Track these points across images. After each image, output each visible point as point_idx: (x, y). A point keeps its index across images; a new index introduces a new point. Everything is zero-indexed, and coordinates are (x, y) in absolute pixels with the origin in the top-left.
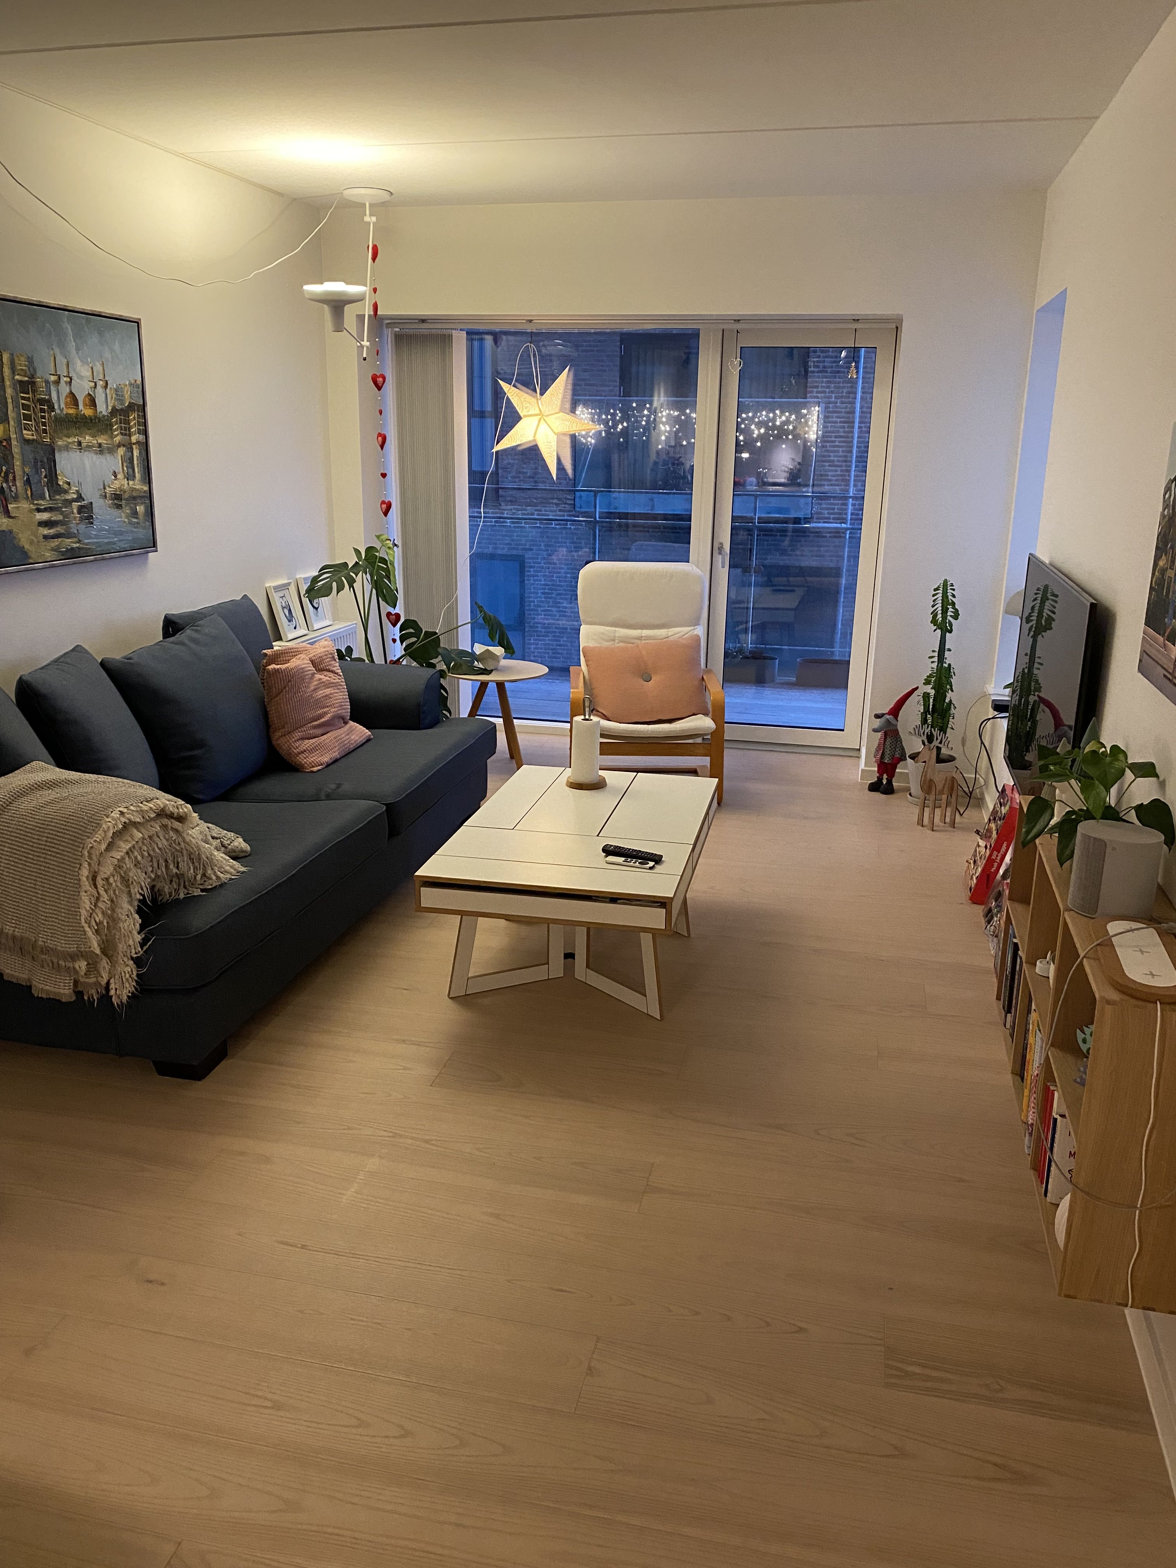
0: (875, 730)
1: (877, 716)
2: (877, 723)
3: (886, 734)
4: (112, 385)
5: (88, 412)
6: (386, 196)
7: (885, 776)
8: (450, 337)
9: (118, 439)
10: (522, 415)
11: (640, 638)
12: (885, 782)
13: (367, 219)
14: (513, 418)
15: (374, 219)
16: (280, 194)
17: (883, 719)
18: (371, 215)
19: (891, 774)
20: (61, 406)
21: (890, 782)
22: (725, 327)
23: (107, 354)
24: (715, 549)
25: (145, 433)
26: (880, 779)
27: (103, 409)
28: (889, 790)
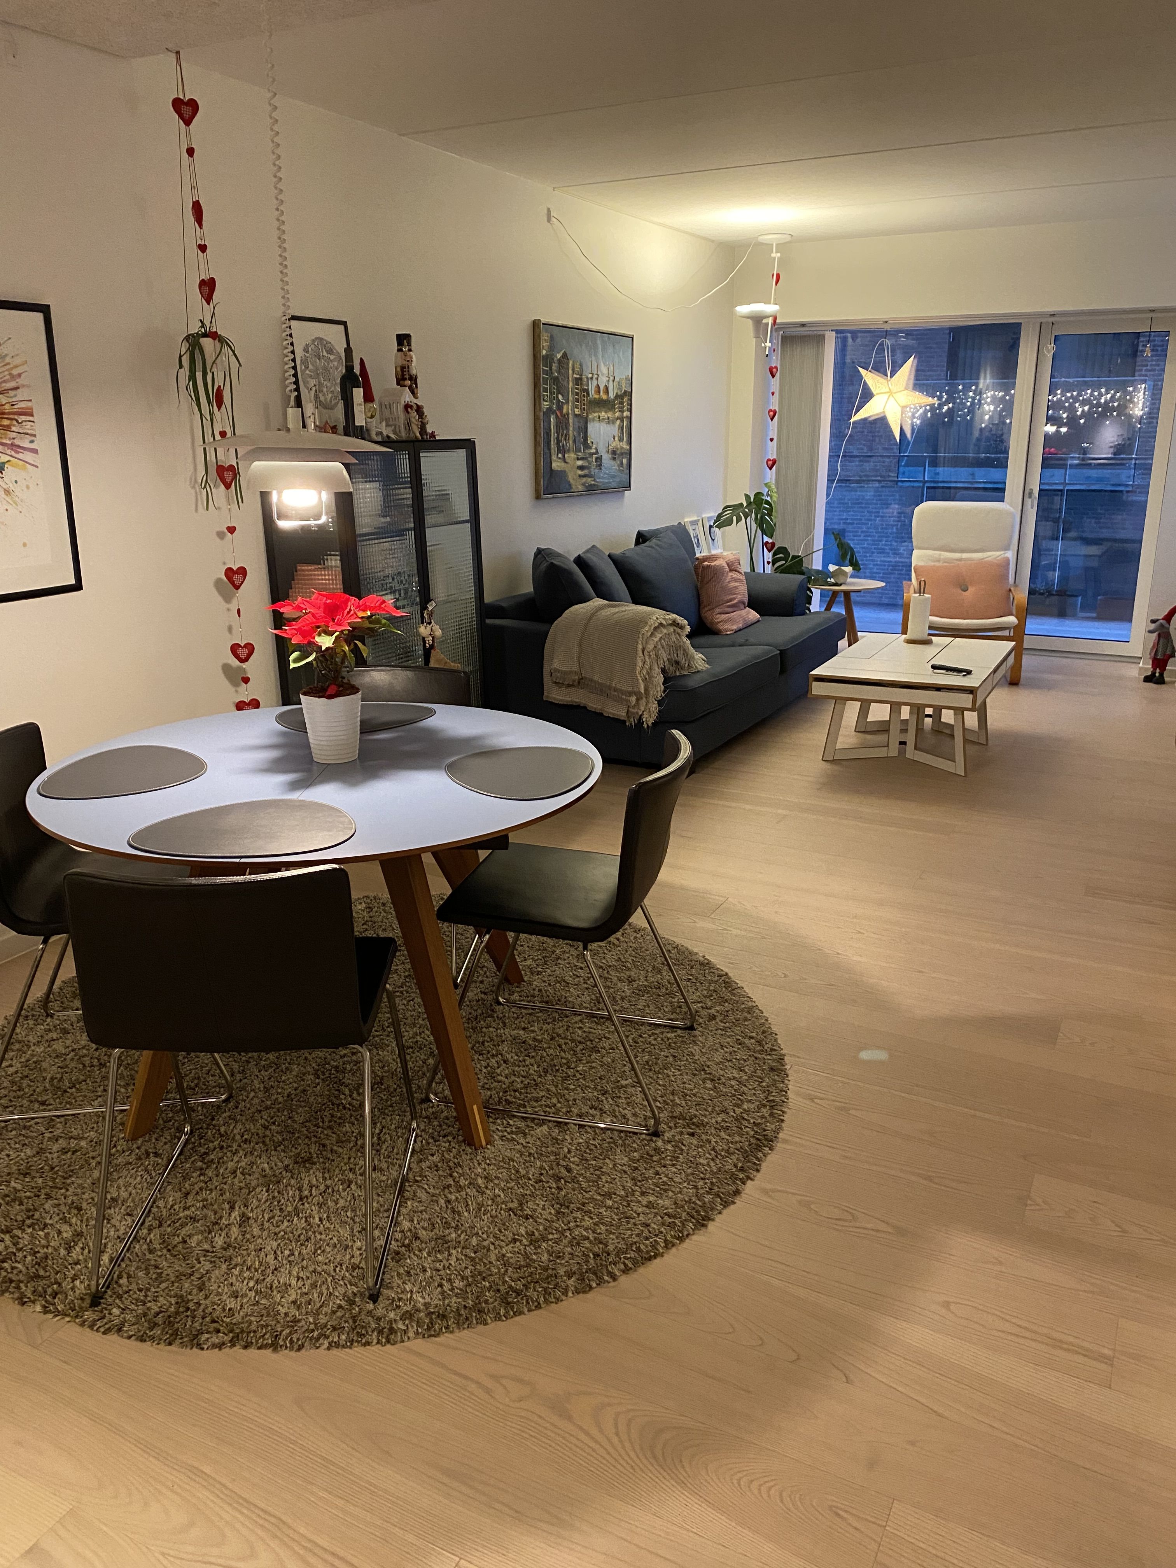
0: (1150, 632)
1: (1153, 621)
3: (1159, 635)
4: (617, 379)
5: (604, 397)
6: (789, 238)
7: (1158, 670)
8: (823, 337)
9: (617, 414)
10: (874, 392)
11: (960, 560)
12: (1157, 675)
13: (773, 255)
14: (868, 396)
15: (779, 255)
16: (713, 241)
17: (1158, 623)
18: (777, 252)
19: (1163, 669)
20: (593, 395)
21: (1161, 674)
22: (1044, 320)
23: (616, 360)
24: (1026, 493)
25: (630, 410)
26: (1154, 673)
27: (612, 395)
28: (1160, 681)
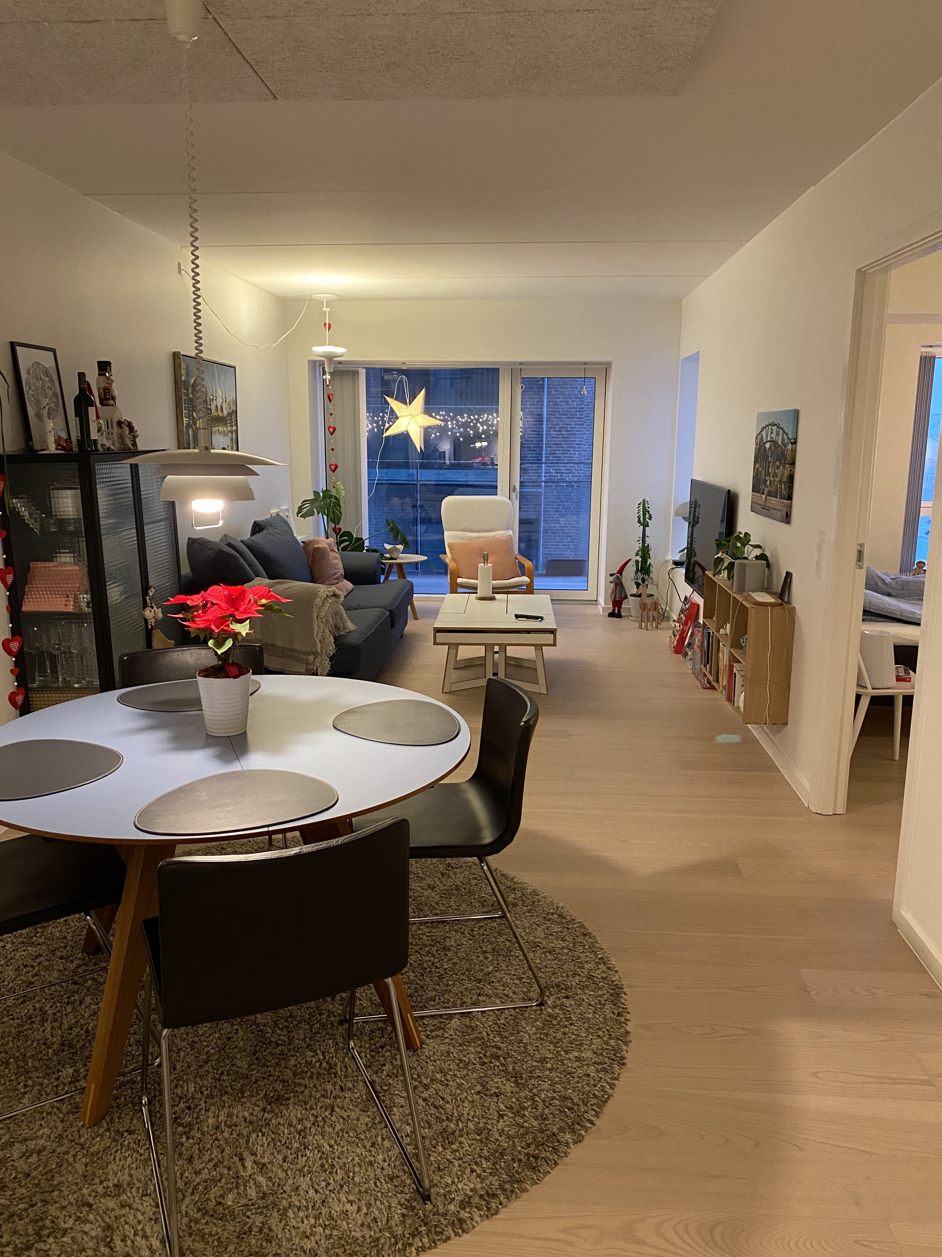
0: (611, 582)
1: (611, 575)
2: (612, 579)
3: (616, 585)
4: (227, 401)
5: (221, 415)
6: (335, 297)
7: (617, 608)
8: (358, 372)
9: (229, 428)
10: (399, 415)
11: (478, 538)
12: (616, 612)
13: (324, 309)
14: (394, 417)
15: (328, 309)
16: (273, 295)
17: (614, 576)
18: (327, 307)
19: (620, 607)
20: (214, 411)
21: (619, 611)
22: (513, 367)
23: (226, 385)
24: (512, 489)
25: (237, 425)
26: (614, 611)
27: (225, 413)
28: (619, 616)
